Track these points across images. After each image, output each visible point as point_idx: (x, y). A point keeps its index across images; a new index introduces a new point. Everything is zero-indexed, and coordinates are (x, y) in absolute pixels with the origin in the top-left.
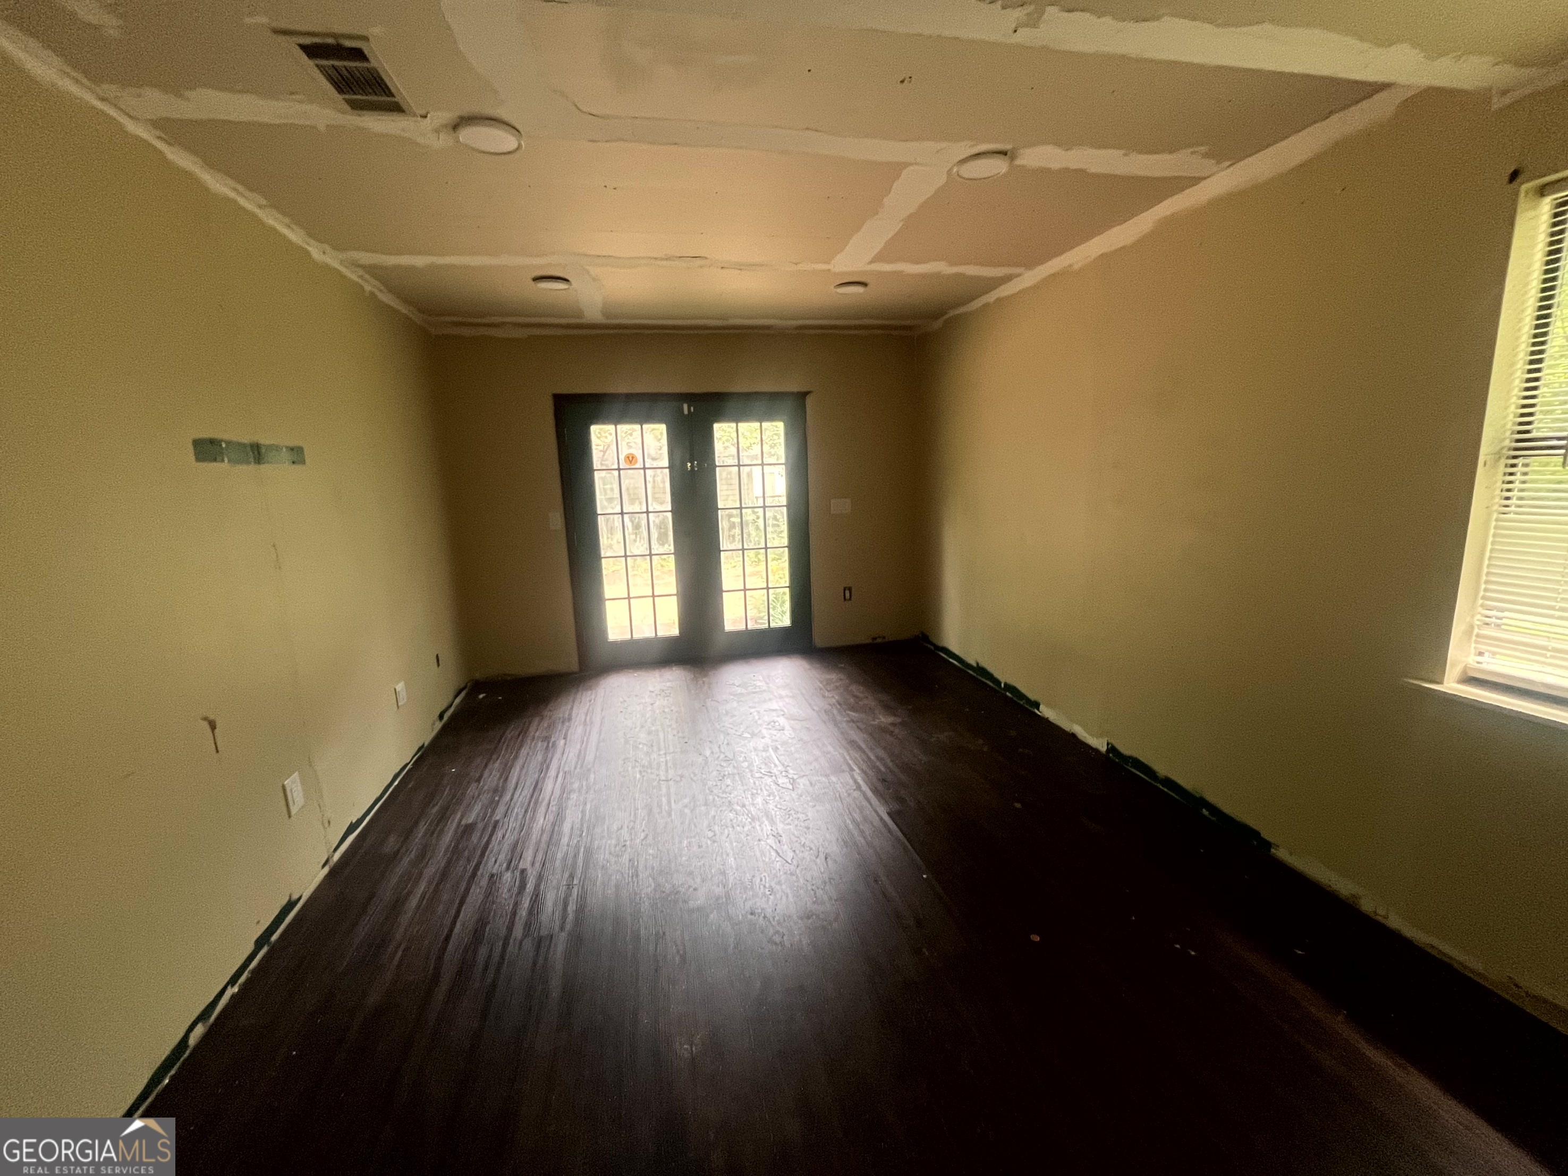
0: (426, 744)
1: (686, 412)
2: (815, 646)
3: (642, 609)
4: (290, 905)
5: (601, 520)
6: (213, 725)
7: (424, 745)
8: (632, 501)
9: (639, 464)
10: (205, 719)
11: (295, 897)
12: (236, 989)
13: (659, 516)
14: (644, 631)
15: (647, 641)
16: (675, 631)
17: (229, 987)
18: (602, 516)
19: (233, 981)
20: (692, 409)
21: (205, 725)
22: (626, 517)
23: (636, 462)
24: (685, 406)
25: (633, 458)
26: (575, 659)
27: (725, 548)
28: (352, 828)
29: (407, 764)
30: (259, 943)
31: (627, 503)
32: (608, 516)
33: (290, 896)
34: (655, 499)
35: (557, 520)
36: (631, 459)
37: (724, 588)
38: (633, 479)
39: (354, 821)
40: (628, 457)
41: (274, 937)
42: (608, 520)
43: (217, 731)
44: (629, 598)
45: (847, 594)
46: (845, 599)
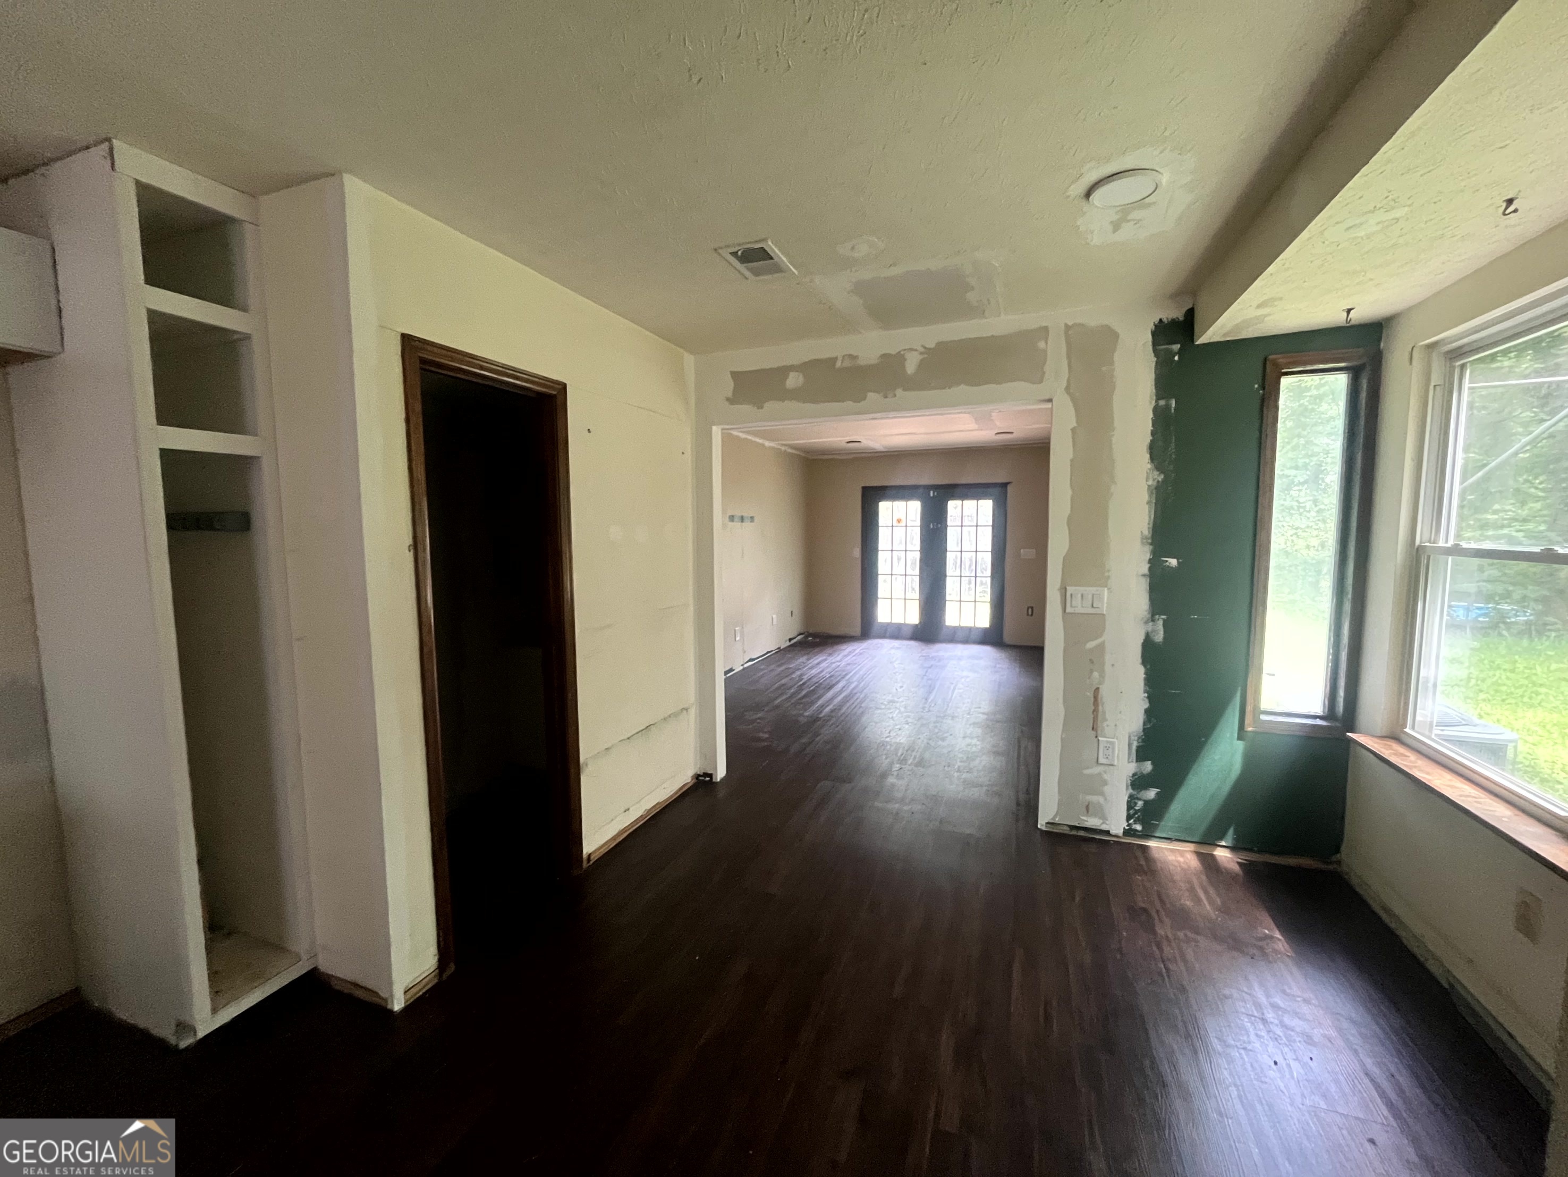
1: (932, 495)
2: (1005, 642)
3: (898, 605)
5: (880, 554)
7: (780, 647)
8: (898, 544)
9: (904, 524)
13: (913, 554)
14: (898, 620)
15: (900, 624)
16: (916, 622)
18: (881, 552)
20: (936, 494)
22: (894, 552)
23: (902, 523)
24: (932, 493)
25: (900, 519)
26: (860, 627)
27: (950, 575)
28: (752, 660)
29: (774, 651)
31: (895, 545)
32: (884, 552)
34: (911, 546)
35: (857, 552)
37: (947, 599)
38: (899, 532)
39: (753, 658)
42: (883, 555)
44: (891, 599)
45: (1030, 610)
46: (1028, 615)
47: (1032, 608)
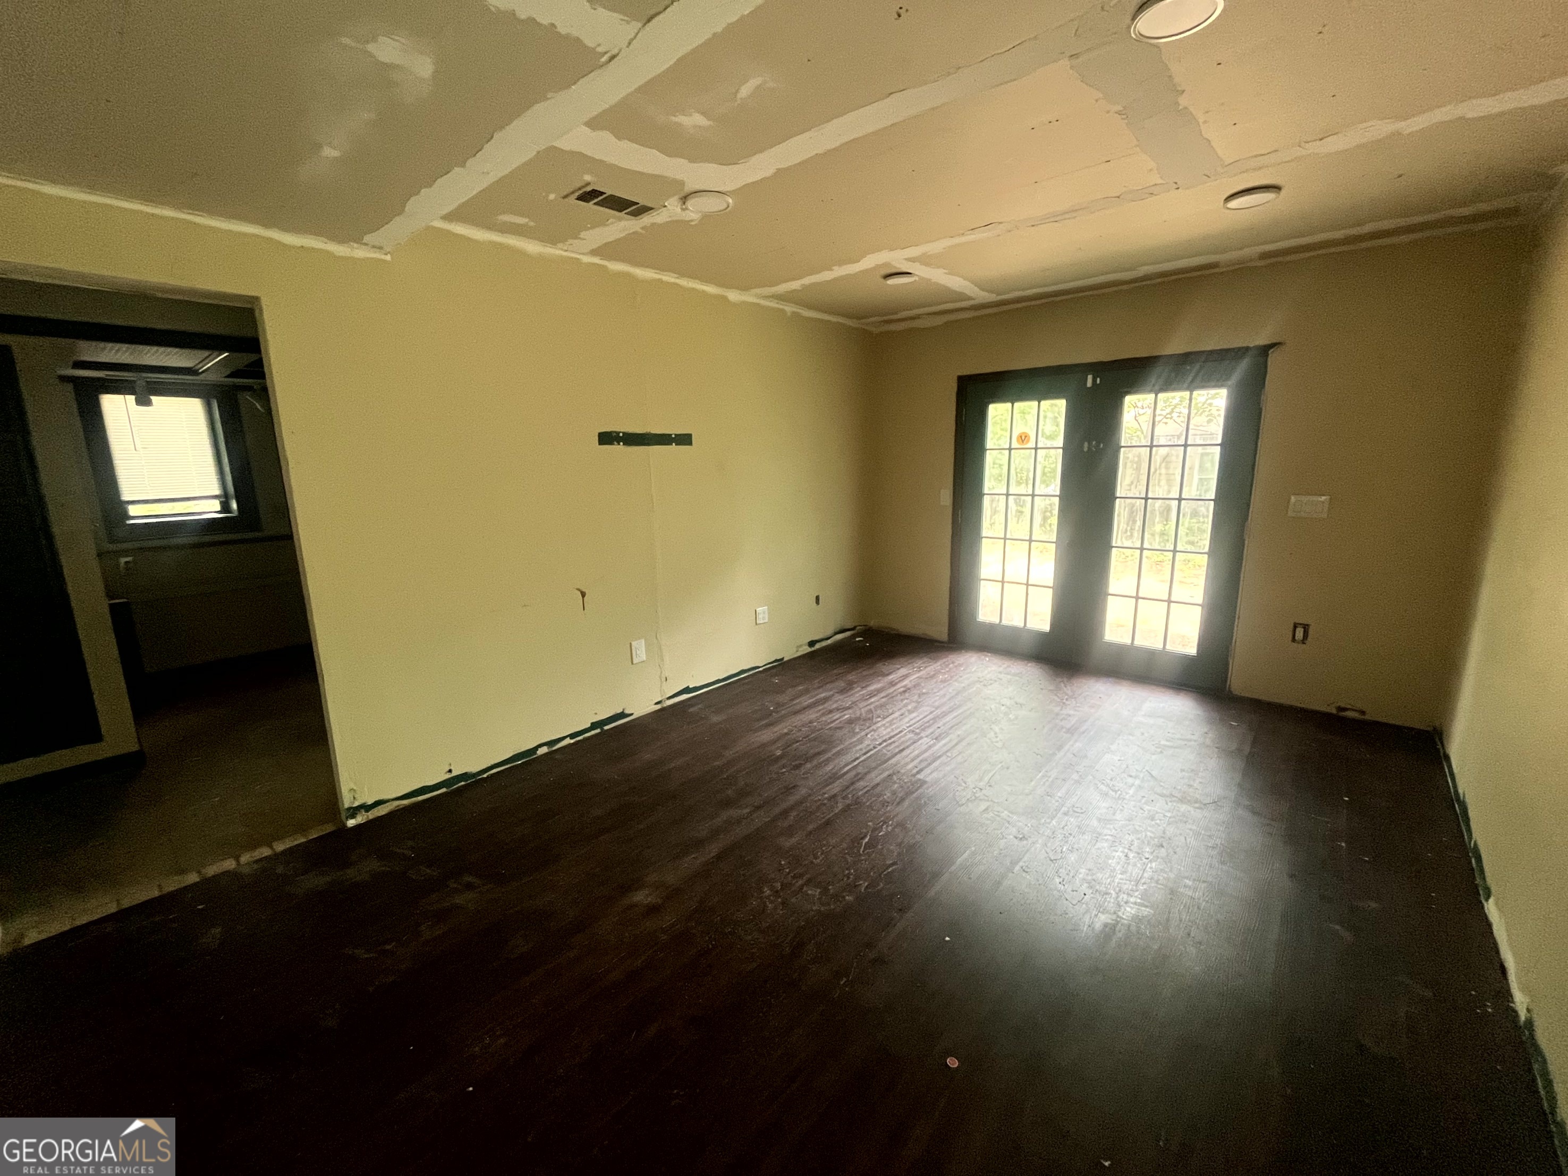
0: (785, 660)
1: (1089, 384)
2: (1230, 691)
3: (1015, 594)
4: (622, 715)
5: (986, 501)
6: (583, 594)
7: (783, 659)
8: (1019, 483)
9: (1032, 444)
10: (578, 590)
11: (627, 712)
12: (572, 741)
13: (1045, 500)
14: (1013, 619)
15: (1014, 629)
16: (1046, 627)
17: (568, 738)
18: (988, 496)
19: (572, 736)
20: (1098, 381)
21: (579, 593)
22: (1011, 498)
23: (1028, 441)
24: (1090, 381)
25: (1026, 437)
26: (945, 630)
27: (1119, 544)
28: (687, 690)
29: (759, 667)
30: (594, 726)
31: (1014, 483)
32: (993, 496)
33: (624, 710)
34: (1043, 482)
35: (946, 497)
36: (1023, 438)
37: (1111, 590)
38: (1022, 459)
39: (690, 687)
40: (1021, 437)
41: (606, 728)
42: (992, 501)
43: (585, 598)
44: (1003, 582)
45: (1300, 633)
46: (1294, 640)
47: (1306, 627)
